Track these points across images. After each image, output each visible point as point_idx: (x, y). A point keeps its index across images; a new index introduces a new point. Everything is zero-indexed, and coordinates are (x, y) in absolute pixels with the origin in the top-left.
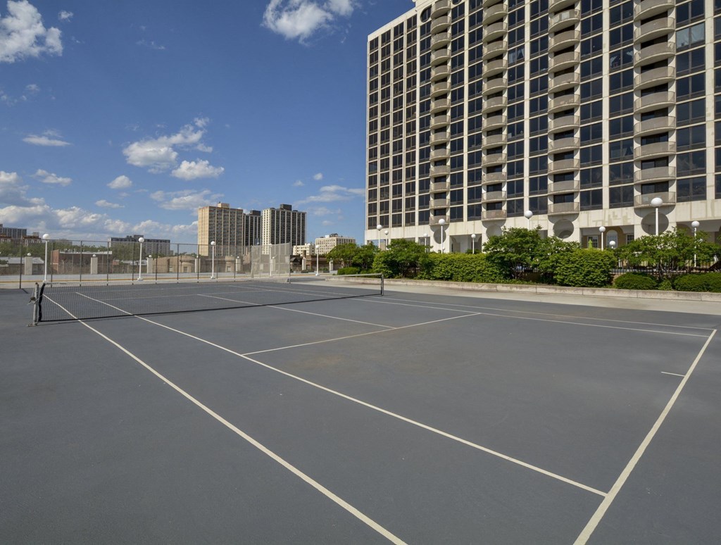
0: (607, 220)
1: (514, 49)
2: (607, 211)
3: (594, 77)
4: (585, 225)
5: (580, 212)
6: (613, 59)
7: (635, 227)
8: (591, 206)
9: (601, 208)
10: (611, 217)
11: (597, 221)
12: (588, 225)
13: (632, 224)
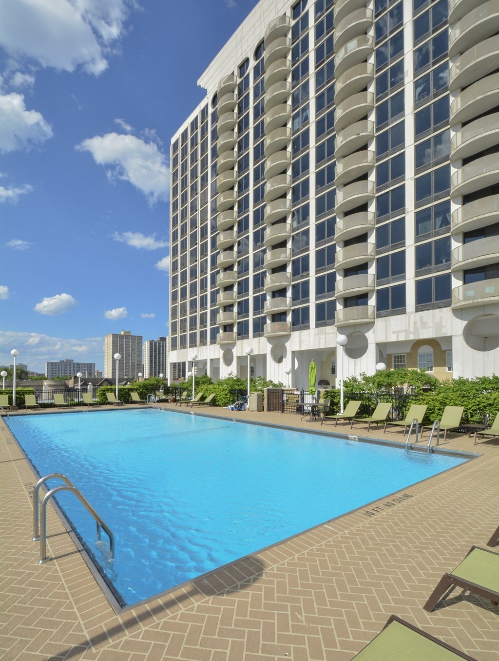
0: (412, 329)
1: (298, 112)
2: (412, 316)
3: (393, 122)
4: (382, 339)
5: (376, 320)
6: (419, 89)
7: (453, 338)
8: (390, 309)
9: (404, 312)
10: (418, 325)
11: (398, 333)
12: (387, 337)
13: (449, 334)
